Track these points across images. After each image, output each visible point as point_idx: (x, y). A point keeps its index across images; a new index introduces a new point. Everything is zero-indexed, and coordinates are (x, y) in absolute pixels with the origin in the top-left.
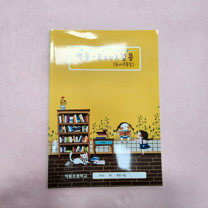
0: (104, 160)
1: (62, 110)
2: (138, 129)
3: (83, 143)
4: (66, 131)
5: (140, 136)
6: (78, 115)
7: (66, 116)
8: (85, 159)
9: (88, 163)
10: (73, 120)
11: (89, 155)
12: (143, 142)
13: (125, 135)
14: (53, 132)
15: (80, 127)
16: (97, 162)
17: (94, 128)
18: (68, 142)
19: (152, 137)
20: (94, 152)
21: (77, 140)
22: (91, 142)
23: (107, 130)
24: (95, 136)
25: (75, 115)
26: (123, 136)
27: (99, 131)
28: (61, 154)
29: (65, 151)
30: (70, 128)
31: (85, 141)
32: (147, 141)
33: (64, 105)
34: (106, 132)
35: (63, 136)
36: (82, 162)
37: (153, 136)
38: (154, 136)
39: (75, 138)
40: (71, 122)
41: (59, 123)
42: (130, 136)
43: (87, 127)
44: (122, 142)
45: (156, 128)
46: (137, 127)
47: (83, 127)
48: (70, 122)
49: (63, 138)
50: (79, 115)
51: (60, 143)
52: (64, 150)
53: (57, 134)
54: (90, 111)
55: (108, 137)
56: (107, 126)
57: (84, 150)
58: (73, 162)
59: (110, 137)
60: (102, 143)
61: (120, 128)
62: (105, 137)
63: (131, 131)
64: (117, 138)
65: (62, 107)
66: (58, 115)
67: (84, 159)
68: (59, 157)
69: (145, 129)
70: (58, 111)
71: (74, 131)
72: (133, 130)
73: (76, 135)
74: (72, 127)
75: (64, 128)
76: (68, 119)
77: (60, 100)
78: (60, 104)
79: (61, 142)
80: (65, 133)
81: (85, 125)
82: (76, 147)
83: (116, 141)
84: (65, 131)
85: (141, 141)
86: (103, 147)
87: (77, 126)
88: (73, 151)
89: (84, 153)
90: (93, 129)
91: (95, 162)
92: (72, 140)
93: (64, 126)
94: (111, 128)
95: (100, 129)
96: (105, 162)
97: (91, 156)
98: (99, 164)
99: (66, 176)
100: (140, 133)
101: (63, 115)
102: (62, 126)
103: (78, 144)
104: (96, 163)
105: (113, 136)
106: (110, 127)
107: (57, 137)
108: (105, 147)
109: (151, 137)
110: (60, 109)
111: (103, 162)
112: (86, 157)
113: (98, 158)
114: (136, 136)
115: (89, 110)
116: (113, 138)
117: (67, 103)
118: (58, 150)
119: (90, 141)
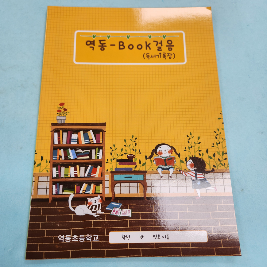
0: (129, 209)
1: (60, 123)
2: (187, 154)
3: (94, 179)
4: (65, 157)
5: (191, 166)
6: (85, 131)
7: (66, 133)
8: (96, 206)
9: (101, 214)
10: (78, 140)
11: (103, 200)
12: (198, 176)
13: (166, 165)
14: (42, 158)
15: (89, 151)
16: (117, 212)
17: (112, 152)
18: (67, 177)
19: (212, 167)
20: (112, 195)
21: (82, 173)
22: (107, 177)
23: (134, 157)
24: (115, 165)
25: (82, 132)
26: (162, 167)
27: (120, 158)
28: (53, 198)
29: (61, 192)
30: (72, 153)
31: (97, 175)
32: (204, 174)
33: (63, 115)
34: (133, 159)
35: (59, 166)
36: (90, 213)
37: (214, 166)
38: (216, 166)
39: (80, 170)
40: (74, 143)
41: (54, 144)
42: (173, 167)
43: (101, 151)
44: (162, 177)
45: (218, 153)
46: (185, 151)
47: (94, 151)
48: (71, 143)
49: (59, 170)
50: (88, 132)
51: (53, 178)
52: (59, 190)
53: (49, 162)
54: (105, 126)
55: (136, 167)
56: (133, 150)
57: (95, 191)
58: (74, 213)
59: (140, 168)
60: (125, 177)
61: (156, 153)
62: (132, 168)
63: (175, 159)
64: (153, 170)
65: (59, 118)
66: (53, 131)
67: (94, 207)
68: (50, 202)
69: (200, 154)
70: (53, 124)
71: (78, 158)
72: (179, 156)
73: (81, 165)
74: (75, 150)
75: (61, 152)
76: (69, 137)
77: (58, 107)
78: (58, 113)
79: (54, 176)
80: (62, 161)
81: (97, 148)
82: (80, 184)
83: (151, 174)
84: (63, 158)
85: (194, 175)
86: (127, 184)
87: (83, 148)
88: (75, 193)
89: (95, 195)
90: (111, 154)
91: (114, 211)
92: (75, 173)
93: (62, 150)
94: (140, 153)
95: (122, 155)
96: (132, 212)
97: (106, 201)
98: (121, 216)
99: (60, 237)
100: (191, 161)
101: (61, 131)
102: (58, 149)
103: (84, 179)
104: (115, 214)
105: (144, 166)
106: (140, 151)
107: (49, 167)
108: (131, 184)
109: (210, 168)
110: (56, 122)
111: (127, 213)
112: (98, 203)
113: (118, 205)
114: (184, 166)
115: (104, 124)
116: (144, 170)
117: (69, 112)
118: (48, 190)
119: (106, 175)
